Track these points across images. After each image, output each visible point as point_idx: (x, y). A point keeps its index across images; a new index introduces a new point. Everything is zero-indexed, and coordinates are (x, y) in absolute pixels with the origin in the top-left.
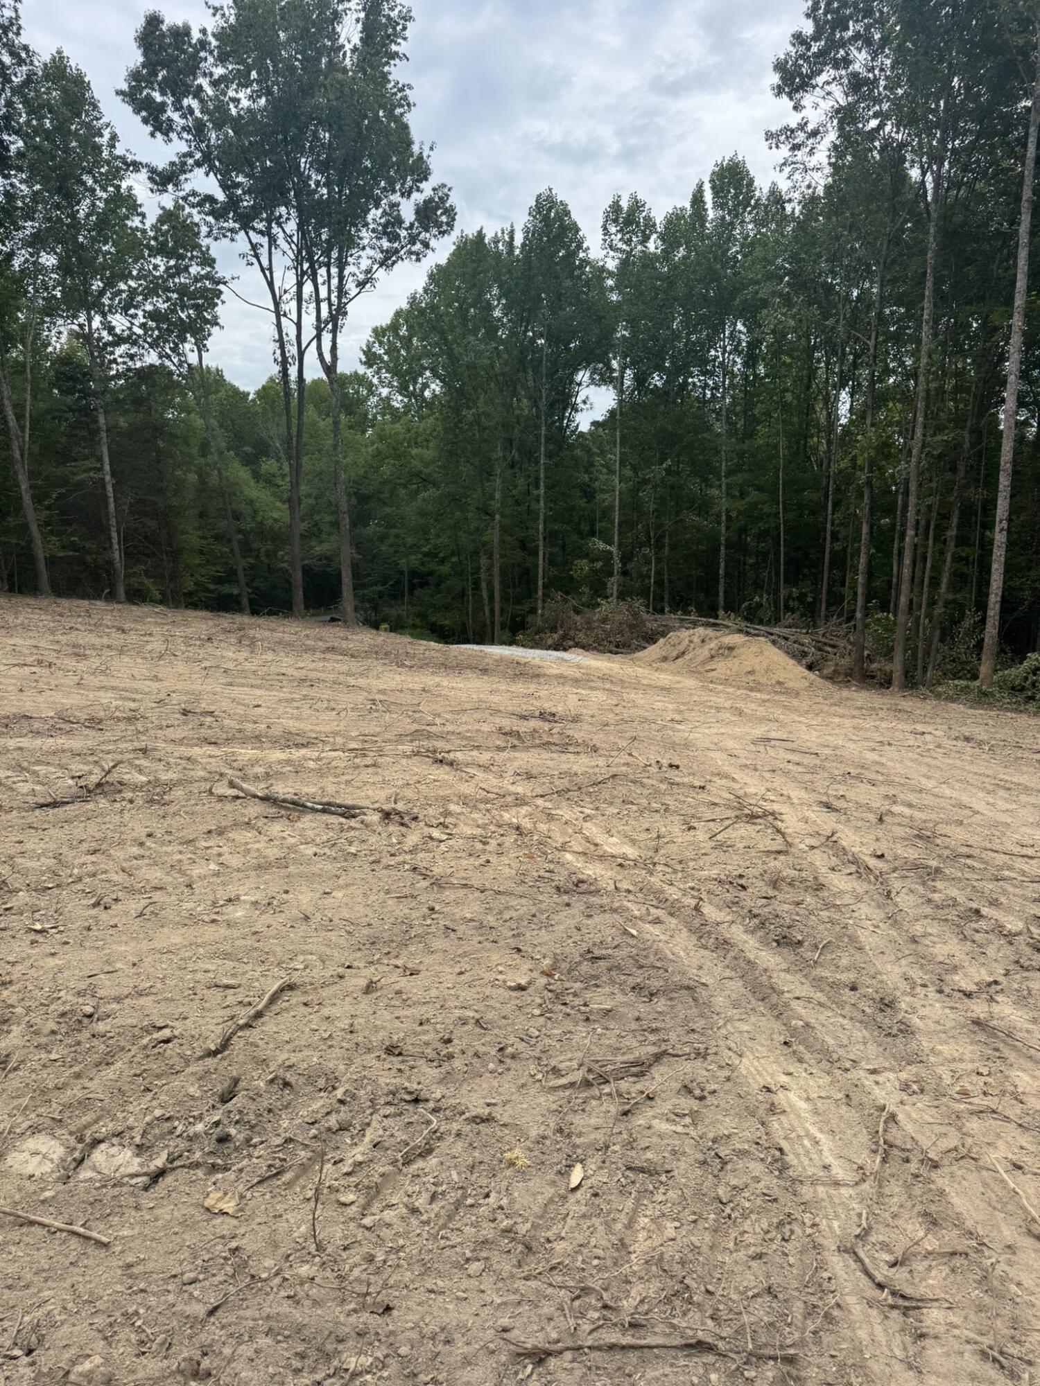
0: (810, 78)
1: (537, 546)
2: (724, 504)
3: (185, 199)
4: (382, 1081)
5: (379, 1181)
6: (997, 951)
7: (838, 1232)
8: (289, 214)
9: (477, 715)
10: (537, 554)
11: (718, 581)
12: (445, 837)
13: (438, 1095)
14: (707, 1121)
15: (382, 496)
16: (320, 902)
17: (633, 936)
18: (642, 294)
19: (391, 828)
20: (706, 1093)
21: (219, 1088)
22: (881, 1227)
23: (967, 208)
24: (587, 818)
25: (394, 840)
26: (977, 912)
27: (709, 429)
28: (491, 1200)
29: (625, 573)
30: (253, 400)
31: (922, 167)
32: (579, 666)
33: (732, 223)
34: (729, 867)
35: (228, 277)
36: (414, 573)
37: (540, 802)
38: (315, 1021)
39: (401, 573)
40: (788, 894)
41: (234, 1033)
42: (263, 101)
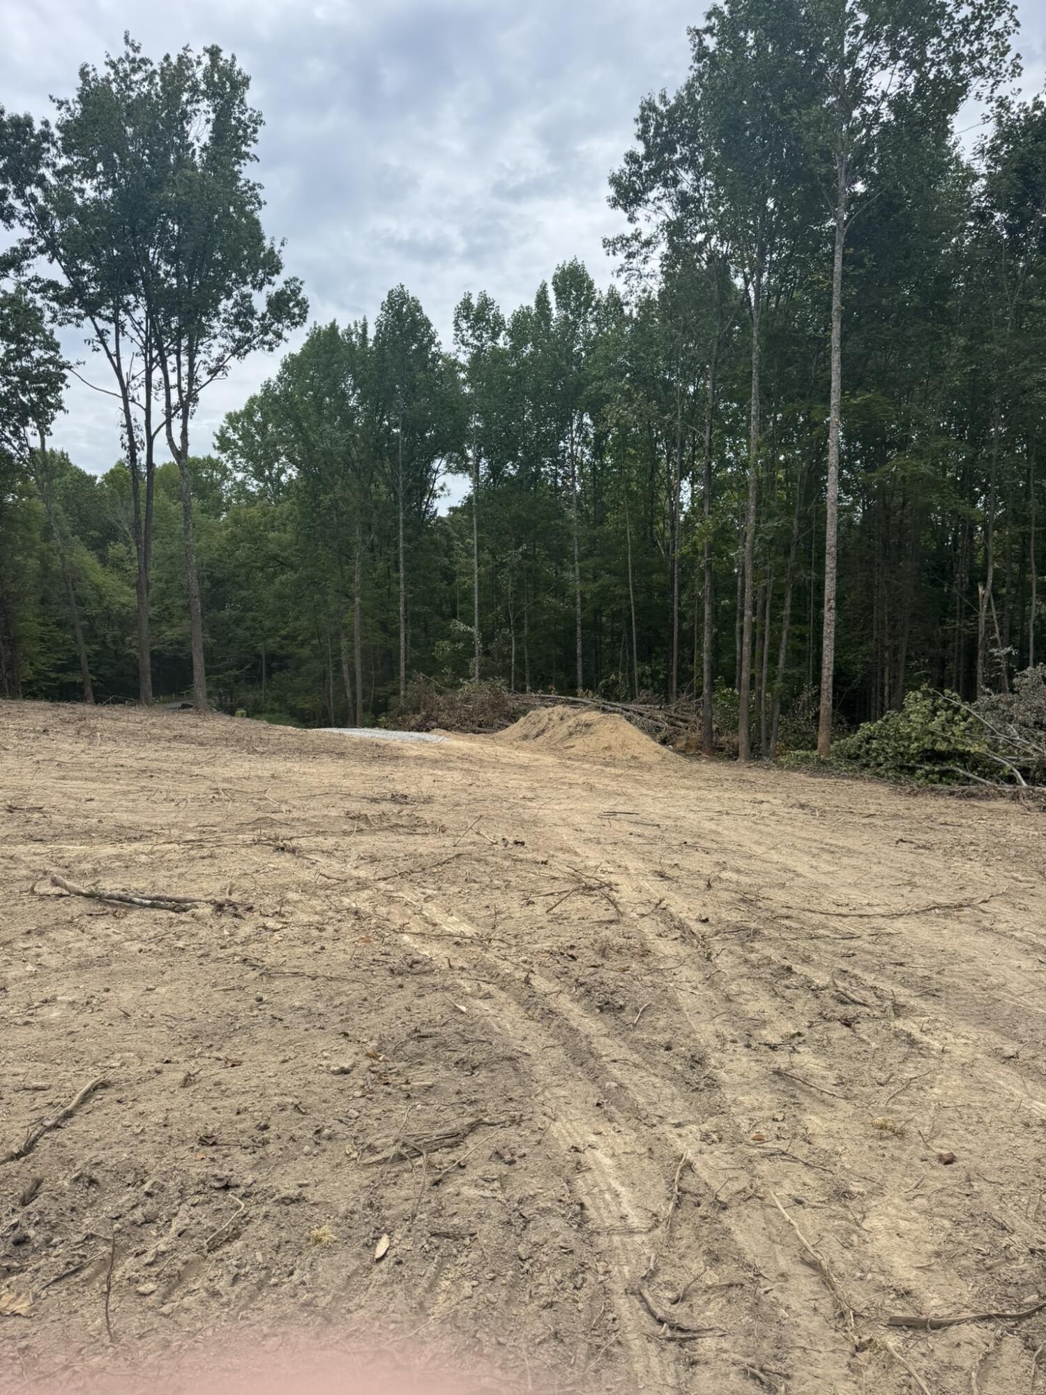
0: (643, 193)
1: (398, 628)
2: (578, 587)
3: (27, 284)
4: (193, 1171)
5: (182, 1268)
6: (805, 1005)
7: (627, 1275)
8: (137, 301)
9: (326, 801)
10: (398, 636)
11: (576, 659)
12: (280, 926)
13: (250, 1180)
14: (515, 1184)
15: (238, 579)
16: (142, 999)
17: (462, 1012)
18: (493, 388)
19: (224, 920)
20: (516, 1158)
21: (20, 1192)
22: (668, 1269)
23: (787, 315)
24: (428, 899)
25: (226, 933)
26: (789, 969)
27: (561, 515)
28: (294, 1277)
29: (487, 653)
30: (101, 484)
31: (745, 277)
32: (439, 747)
33: (574, 323)
34: (562, 939)
35: (73, 363)
36: (272, 657)
37: (382, 885)
38: (129, 1115)
39: (259, 656)
40: (616, 962)
41: (40, 1135)
42: (110, 193)
